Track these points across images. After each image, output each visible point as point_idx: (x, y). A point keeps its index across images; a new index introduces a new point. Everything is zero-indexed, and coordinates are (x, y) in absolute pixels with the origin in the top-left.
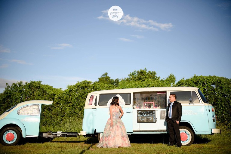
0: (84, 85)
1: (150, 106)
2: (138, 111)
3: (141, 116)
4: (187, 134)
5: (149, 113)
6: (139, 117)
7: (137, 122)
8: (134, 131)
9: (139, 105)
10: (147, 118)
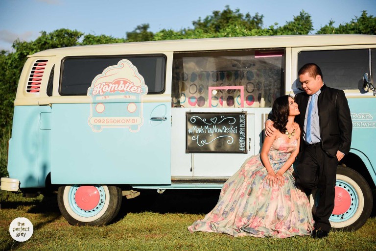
0: (60, 41)
1: (230, 100)
2: (189, 115)
3: (200, 130)
4: (351, 192)
5: (226, 123)
6: (191, 135)
7: (187, 152)
8: (173, 181)
9: (197, 95)
10: (219, 140)
